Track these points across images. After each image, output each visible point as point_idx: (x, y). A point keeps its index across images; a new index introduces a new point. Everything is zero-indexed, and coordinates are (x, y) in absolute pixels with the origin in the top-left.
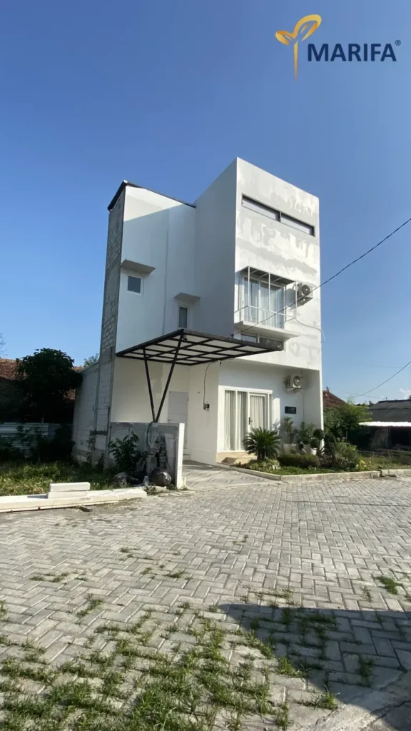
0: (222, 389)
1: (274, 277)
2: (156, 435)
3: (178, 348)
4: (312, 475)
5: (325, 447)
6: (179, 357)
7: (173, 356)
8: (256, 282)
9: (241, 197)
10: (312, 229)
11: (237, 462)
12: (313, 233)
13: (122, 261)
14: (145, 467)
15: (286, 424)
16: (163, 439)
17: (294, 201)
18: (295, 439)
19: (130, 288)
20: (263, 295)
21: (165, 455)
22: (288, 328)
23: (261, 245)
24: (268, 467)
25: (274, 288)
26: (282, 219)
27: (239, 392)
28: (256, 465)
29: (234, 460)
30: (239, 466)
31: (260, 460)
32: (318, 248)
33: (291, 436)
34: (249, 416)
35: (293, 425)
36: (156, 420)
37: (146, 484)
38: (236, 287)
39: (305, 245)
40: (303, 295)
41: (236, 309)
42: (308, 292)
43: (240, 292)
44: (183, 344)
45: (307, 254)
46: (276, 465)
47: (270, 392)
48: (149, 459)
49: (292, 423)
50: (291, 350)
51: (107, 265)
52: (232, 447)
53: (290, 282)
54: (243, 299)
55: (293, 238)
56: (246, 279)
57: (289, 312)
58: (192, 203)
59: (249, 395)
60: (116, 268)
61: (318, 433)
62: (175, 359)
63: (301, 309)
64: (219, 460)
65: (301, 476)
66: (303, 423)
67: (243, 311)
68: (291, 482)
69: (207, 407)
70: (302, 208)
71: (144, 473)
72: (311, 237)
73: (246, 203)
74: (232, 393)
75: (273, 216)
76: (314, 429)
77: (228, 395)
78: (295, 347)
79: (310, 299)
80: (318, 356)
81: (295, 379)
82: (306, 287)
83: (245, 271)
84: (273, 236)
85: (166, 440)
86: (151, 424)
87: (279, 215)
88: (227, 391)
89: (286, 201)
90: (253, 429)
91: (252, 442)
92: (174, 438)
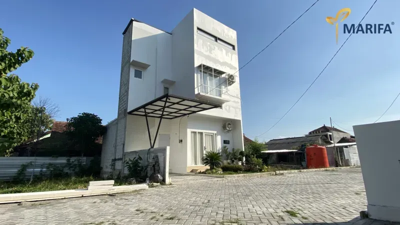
0: (189, 131)
1: (215, 70)
2: (153, 155)
3: (164, 107)
4: (240, 175)
5: (245, 161)
6: (165, 113)
7: (161, 113)
8: (206, 73)
9: (196, 29)
10: (233, 47)
11: (199, 171)
12: (234, 49)
13: (131, 61)
14: (147, 173)
15: (224, 150)
16: (157, 157)
17: (224, 32)
18: (229, 158)
19: (136, 76)
20: (210, 80)
21: (159, 166)
22: (224, 97)
23: (207, 53)
24: (216, 172)
25: (216, 77)
26: (218, 41)
27: (198, 132)
28: (210, 171)
29: (197, 170)
30: (200, 173)
31: (212, 168)
32: (237, 57)
33: (228, 156)
34: (204, 146)
35: (228, 150)
36: (152, 147)
37: (148, 182)
38: (196, 75)
39: (230, 55)
40: (230, 80)
41: (196, 86)
42: (233, 79)
43: (197, 77)
44: (167, 104)
45: (232, 59)
46: (220, 171)
47: (215, 132)
48: (149, 169)
49: (227, 149)
50: (226, 109)
51: (122, 65)
52: (196, 163)
53: (224, 73)
54: (199, 81)
55: (224, 51)
56: (201, 71)
57: (224, 89)
58: (170, 32)
59: (204, 134)
60: (127, 65)
61: (242, 153)
62: (163, 115)
63: (229, 87)
64: (189, 171)
65: (234, 175)
66: (233, 149)
67: (199, 87)
68: (229, 179)
69: (181, 141)
70: (228, 36)
71: (146, 176)
72: (233, 51)
73: (199, 32)
74: (195, 133)
75: (213, 39)
76: (240, 151)
77: (193, 134)
78: (228, 108)
79: (234, 82)
80: (240, 112)
81: (228, 125)
82: (232, 76)
83: (200, 66)
84: (214, 50)
85: (159, 157)
86: (149, 149)
87: (216, 39)
88: (192, 132)
89: (220, 31)
90: (206, 152)
91: (206, 159)
92: (164, 155)
